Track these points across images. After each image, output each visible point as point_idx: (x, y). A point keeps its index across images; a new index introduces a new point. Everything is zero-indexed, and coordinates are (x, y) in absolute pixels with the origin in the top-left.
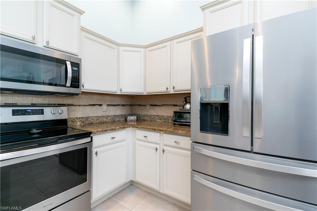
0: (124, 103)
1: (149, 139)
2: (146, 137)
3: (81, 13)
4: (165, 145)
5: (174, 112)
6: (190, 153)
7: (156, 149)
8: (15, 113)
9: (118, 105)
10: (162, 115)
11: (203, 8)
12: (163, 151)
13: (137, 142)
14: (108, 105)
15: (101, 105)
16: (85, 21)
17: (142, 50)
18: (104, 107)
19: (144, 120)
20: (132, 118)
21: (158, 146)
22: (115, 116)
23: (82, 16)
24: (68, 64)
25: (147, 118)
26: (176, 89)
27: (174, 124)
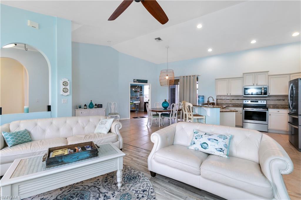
8: (251, 102)
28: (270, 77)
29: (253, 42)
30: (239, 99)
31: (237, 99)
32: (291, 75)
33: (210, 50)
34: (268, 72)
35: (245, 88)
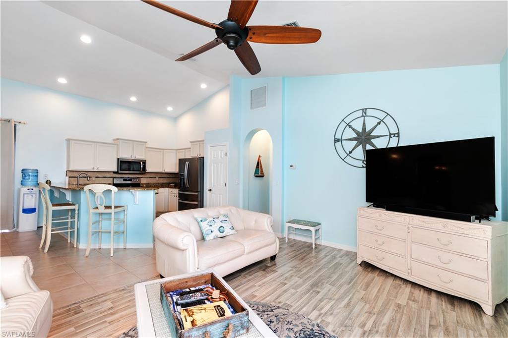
8: (124, 180)
11: (191, 142)
14: (159, 178)
15: (155, 178)
16: (149, 145)
17: (175, 151)
18: (157, 179)
22: (163, 183)
24: (142, 163)
28: (147, 149)
29: (133, 99)
30: (106, 177)
31: (103, 177)
32: (165, 151)
33: (62, 81)
34: (146, 142)
35: (121, 161)
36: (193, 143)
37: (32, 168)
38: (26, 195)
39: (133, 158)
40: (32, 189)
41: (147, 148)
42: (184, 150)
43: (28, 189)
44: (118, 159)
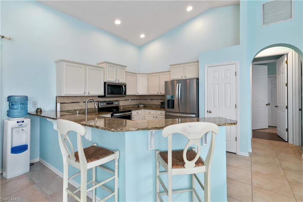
0: (137, 99)
1: (151, 113)
2: (149, 112)
3: (126, 67)
4: (157, 115)
5: (161, 102)
6: (165, 116)
7: (154, 117)
8: (108, 104)
9: (135, 100)
10: (156, 104)
11: (171, 65)
12: (157, 117)
13: (146, 115)
14: (131, 100)
15: (128, 100)
16: (127, 69)
17: (146, 75)
18: (130, 101)
19: (147, 107)
20: (142, 105)
21: (154, 116)
22: (134, 105)
23: (126, 68)
24: (123, 86)
25: (148, 106)
26: (161, 93)
27: (161, 107)
35: (108, 85)
36: (172, 67)
37: (20, 95)
38: (14, 130)
39: (116, 82)
40: (23, 122)
41: (126, 72)
42: (158, 74)
43: (18, 122)
44: (105, 83)
